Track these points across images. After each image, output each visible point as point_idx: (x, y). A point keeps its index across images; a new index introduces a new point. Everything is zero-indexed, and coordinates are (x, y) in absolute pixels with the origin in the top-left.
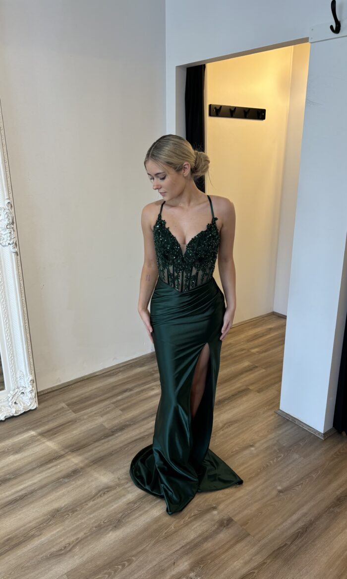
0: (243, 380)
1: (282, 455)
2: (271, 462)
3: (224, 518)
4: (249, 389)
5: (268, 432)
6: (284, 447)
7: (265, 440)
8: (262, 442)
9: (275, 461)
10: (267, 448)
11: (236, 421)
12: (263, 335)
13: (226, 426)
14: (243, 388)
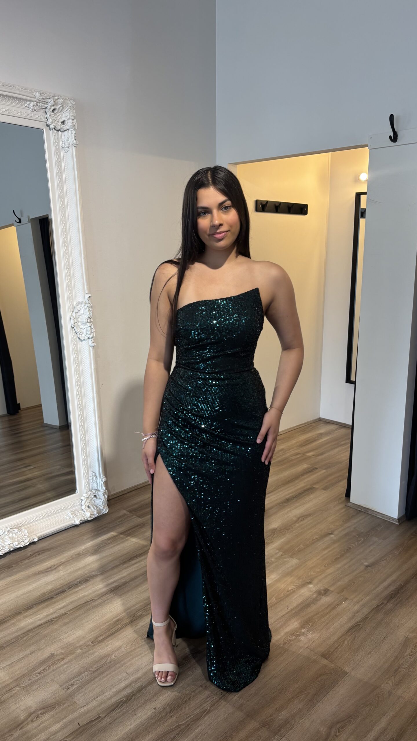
0: (306, 480)
1: (362, 539)
2: (353, 545)
3: (321, 589)
4: (314, 487)
5: (343, 521)
6: (362, 533)
7: (342, 528)
8: (340, 530)
9: (356, 543)
10: (346, 535)
11: (309, 515)
12: (314, 440)
13: (300, 519)
14: (309, 487)
